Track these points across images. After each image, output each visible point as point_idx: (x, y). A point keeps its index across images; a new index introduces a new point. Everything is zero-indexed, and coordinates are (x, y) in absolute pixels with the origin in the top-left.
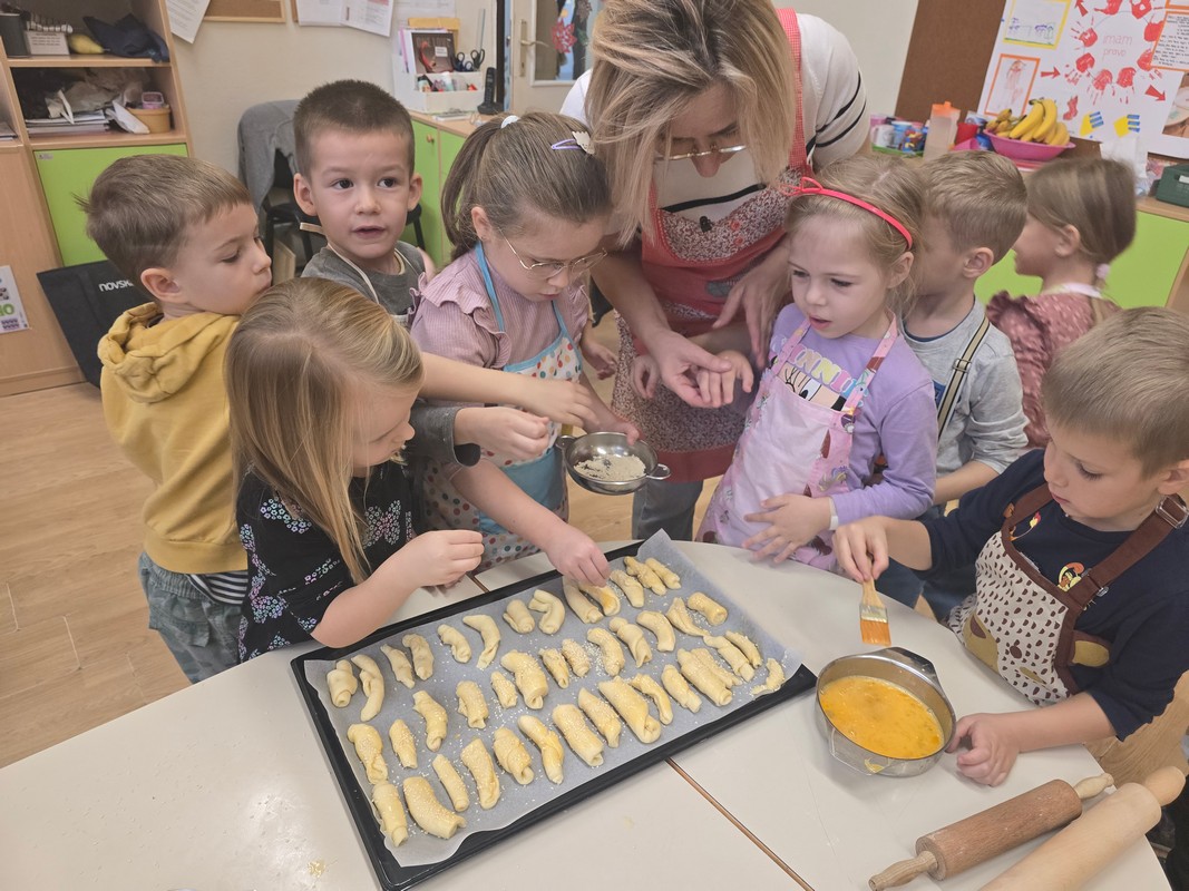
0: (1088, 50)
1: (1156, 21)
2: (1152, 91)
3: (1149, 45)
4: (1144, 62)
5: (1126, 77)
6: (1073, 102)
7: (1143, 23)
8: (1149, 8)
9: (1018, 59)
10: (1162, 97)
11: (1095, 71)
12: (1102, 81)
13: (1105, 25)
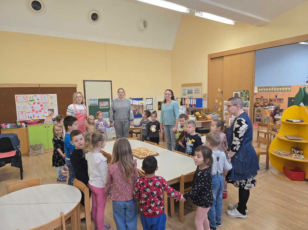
0: (33, 109)
1: (41, 104)
2: (44, 112)
3: (42, 107)
4: (42, 109)
5: (40, 111)
6: (34, 115)
7: (39, 105)
8: (40, 103)
9: (22, 112)
10: (46, 112)
11: (35, 111)
12: (37, 112)
13: (34, 106)
